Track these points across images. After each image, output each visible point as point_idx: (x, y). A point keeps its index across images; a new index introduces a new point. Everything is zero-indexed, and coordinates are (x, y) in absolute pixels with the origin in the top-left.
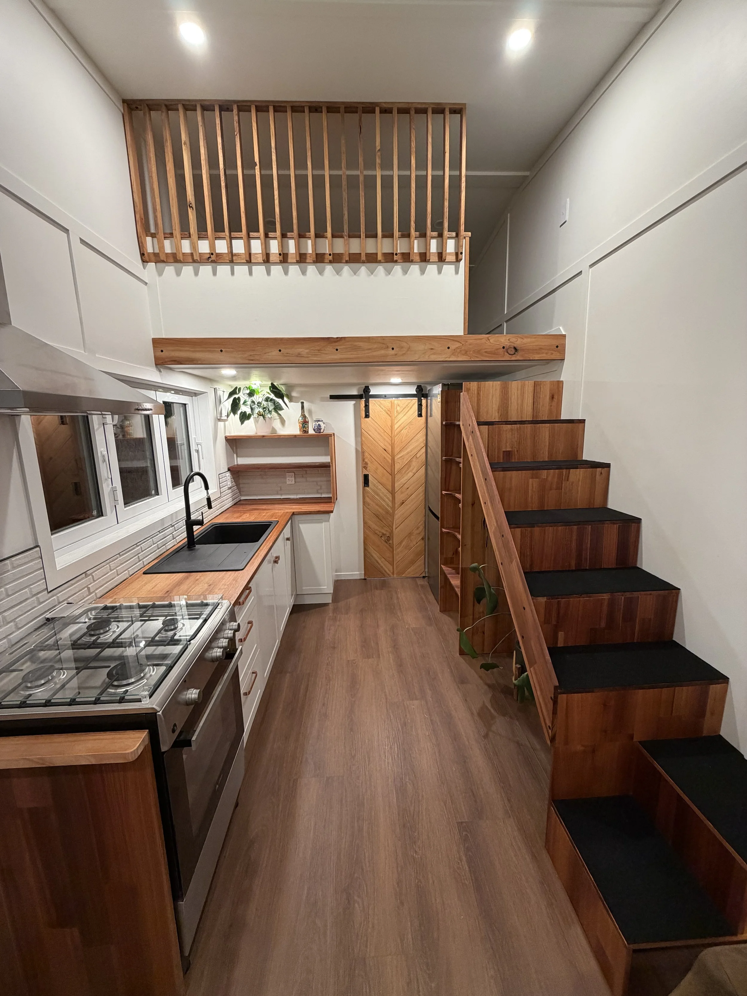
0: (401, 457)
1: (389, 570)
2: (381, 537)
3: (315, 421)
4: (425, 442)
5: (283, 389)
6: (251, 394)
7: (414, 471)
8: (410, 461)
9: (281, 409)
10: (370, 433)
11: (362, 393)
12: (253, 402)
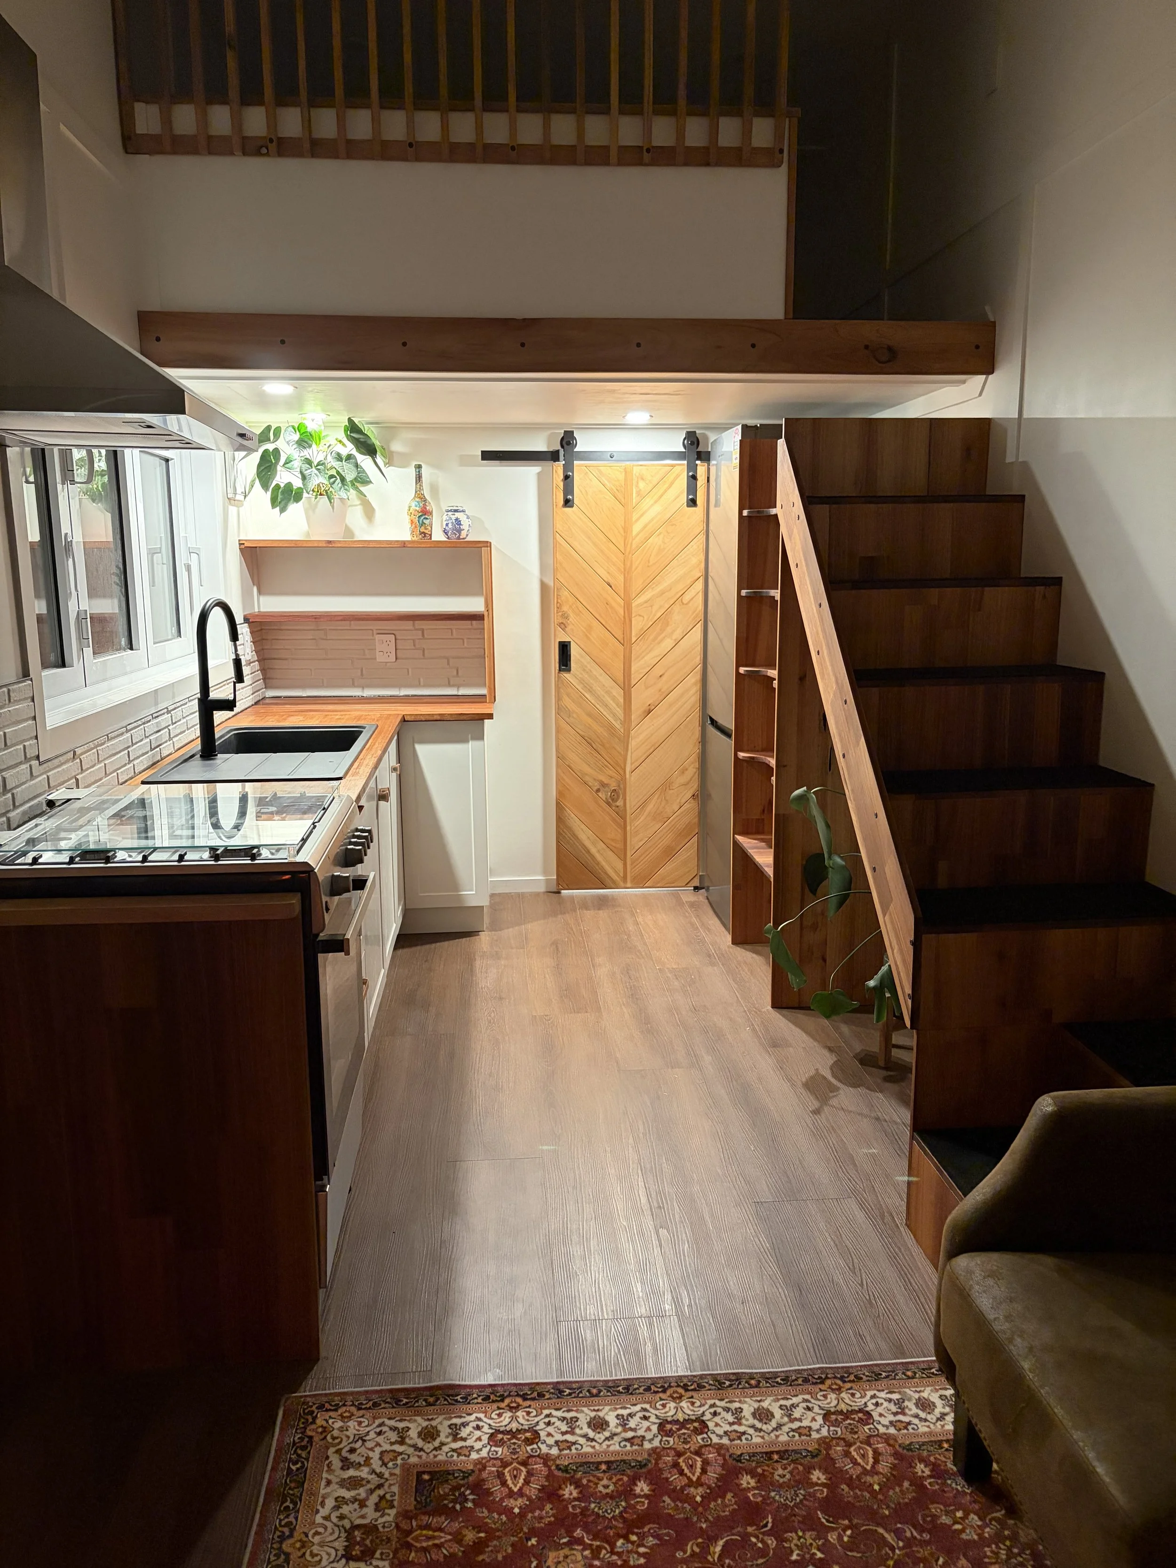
0: (646, 602)
1: (616, 872)
2: (598, 790)
3: (448, 511)
4: (703, 565)
5: (373, 434)
6: (305, 441)
7: (677, 635)
8: (667, 613)
9: (366, 482)
10: (576, 544)
11: (558, 447)
12: (309, 462)
